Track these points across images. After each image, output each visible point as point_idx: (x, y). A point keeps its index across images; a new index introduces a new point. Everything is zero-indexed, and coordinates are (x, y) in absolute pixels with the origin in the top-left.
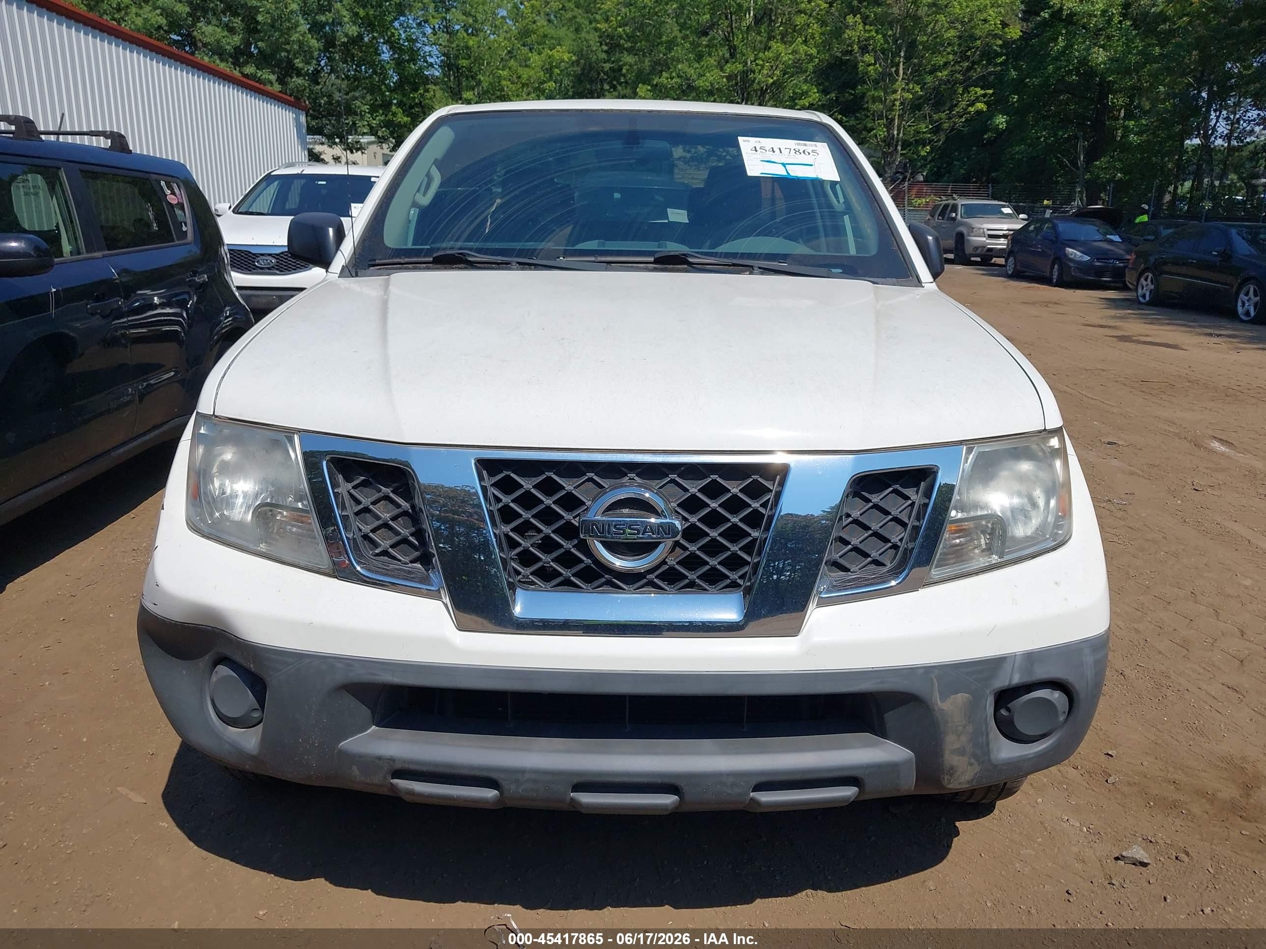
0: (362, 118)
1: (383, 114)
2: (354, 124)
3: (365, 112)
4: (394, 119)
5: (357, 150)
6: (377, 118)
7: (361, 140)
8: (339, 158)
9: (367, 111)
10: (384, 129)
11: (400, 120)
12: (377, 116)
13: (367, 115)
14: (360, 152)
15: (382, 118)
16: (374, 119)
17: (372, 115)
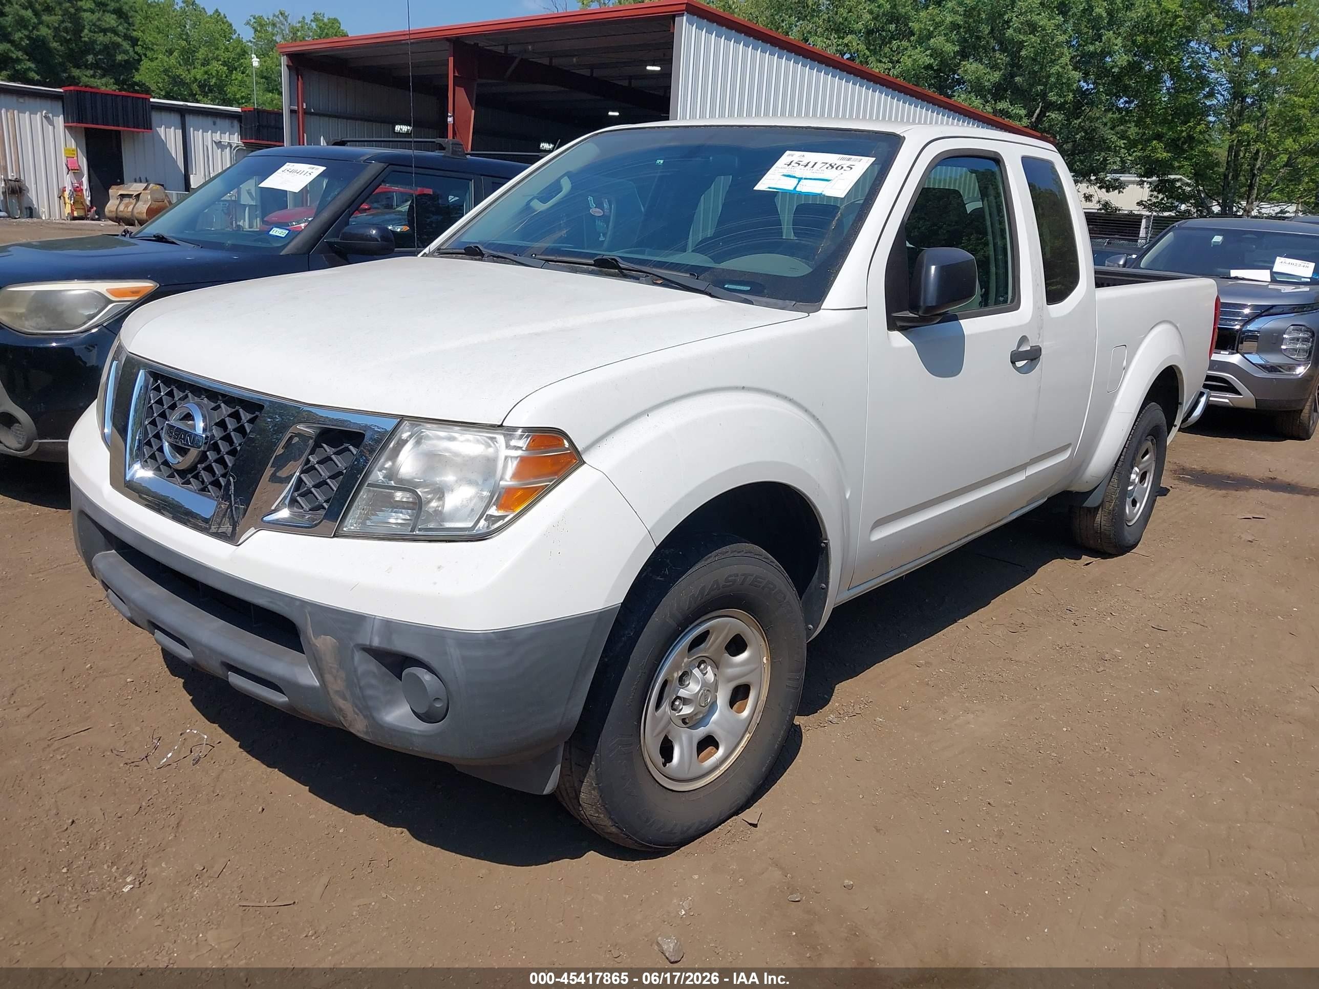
0: (1116, 152)
1: (1142, 149)
2: (1105, 160)
3: (1120, 147)
4: (1152, 155)
5: (1115, 188)
6: (1134, 154)
7: (1121, 179)
8: (1091, 196)
9: (1123, 146)
10: (1139, 166)
11: (1158, 155)
12: (1134, 152)
13: (1122, 150)
14: (1117, 191)
15: (1139, 154)
16: (1130, 155)
17: (1129, 150)
